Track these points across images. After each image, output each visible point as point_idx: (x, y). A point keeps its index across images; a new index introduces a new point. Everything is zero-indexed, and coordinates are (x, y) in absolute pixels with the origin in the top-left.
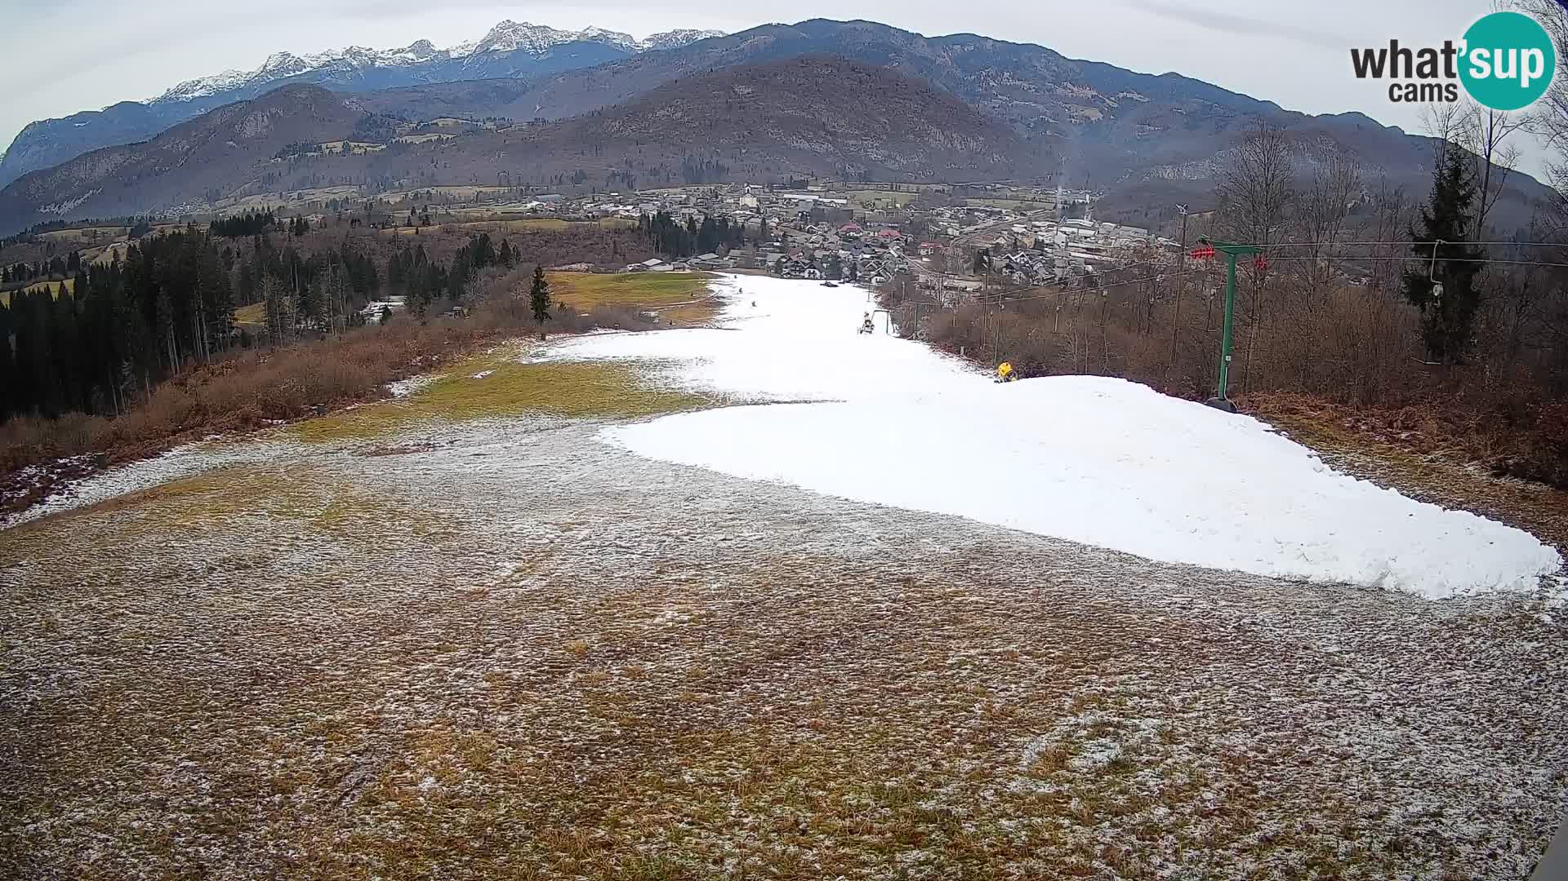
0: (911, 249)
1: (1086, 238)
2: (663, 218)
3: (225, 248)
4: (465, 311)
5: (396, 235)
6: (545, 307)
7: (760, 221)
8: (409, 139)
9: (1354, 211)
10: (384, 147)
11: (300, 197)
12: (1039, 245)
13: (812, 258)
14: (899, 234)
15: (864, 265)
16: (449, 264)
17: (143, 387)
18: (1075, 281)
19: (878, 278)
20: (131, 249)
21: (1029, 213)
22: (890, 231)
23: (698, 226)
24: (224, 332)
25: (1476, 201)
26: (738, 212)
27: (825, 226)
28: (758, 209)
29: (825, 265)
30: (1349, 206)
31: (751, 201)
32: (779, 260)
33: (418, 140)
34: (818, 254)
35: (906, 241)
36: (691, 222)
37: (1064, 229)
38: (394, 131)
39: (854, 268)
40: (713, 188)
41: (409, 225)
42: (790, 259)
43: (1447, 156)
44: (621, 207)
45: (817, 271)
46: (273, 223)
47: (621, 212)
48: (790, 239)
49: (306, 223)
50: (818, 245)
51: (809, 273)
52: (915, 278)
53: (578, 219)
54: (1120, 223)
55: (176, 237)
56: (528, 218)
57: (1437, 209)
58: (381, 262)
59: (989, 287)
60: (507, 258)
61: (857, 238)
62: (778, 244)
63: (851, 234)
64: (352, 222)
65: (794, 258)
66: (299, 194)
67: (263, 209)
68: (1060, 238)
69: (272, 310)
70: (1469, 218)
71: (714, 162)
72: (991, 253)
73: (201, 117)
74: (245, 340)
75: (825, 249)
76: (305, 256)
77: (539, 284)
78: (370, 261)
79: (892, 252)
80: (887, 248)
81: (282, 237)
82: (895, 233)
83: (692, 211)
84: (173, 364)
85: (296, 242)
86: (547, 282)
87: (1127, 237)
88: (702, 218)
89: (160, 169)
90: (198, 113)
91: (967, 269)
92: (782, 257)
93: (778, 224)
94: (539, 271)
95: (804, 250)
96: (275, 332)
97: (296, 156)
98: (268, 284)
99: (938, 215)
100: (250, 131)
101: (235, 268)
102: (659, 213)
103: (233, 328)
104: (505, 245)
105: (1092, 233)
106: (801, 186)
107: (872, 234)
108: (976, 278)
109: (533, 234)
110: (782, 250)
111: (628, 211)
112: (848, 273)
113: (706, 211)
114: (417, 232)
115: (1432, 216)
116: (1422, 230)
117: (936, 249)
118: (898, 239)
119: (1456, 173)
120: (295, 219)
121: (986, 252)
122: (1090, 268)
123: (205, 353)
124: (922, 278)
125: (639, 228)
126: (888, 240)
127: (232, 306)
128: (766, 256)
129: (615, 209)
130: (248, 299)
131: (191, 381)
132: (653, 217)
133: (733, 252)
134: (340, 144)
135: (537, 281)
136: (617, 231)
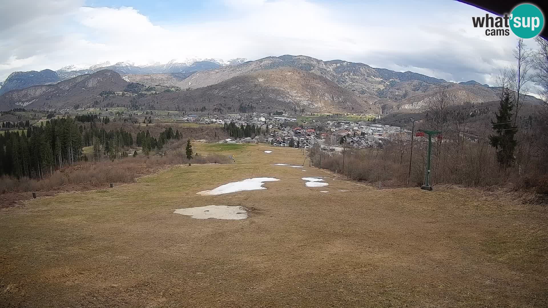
0: (318, 136)
1: (379, 131)
2: (233, 124)
3: (80, 125)
4: (163, 154)
5: (139, 126)
6: (191, 154)
7: (266, 126)
8: (145, 92)
9: (472, 116)
10: (137, 95)
11: (107, 110)
12: (363, 134)
13: (284, 139)
14: (314, 131)
15: (302, 142)
16: (157, 137)
17: (50, 172)
18: (375, 146)
19: (307, 146)
20: (48, 122)
21: (359, 123)
22: (311, 130)
23: (245, 128)
24: (78, 155)
25: (514, 108)
26: (258, 123)
27: (288, 128)
28: (265, 122)
29: (288, 142)
30: (470, 114)
31: (263, 119)
32: (272, 140)
33: (149, 93)
34: (286, 138)
35: (317, 133)
36: (242, 126)
37: (371, 128)
38: (140, 89)
39: (298, 143)
40: (250, 114)
41: (144, 123)
42: (276, 140)
43: (504, 93)
44: (218, 120)
45: (285, 144)
46: (97, 118)
47: (218, 122)
48: (276, 133)
49: (109, 119)
50: (286, 135)
51: (283, 144)
52: (320, 147)
53: (203, 124)
54: (391, 125)
55: (63, 120)
56: (186, 123)
57: (501, 112)
58: (134, 135)
59: (345, 149)
60: (178, 136)
61: (299, 132)
62: (272, 134)
63: (298, 131)
64: (124, 121)
65: (278, 139)
66: (107, 109)
67: (94, 113)
68: (370, 132)
69: (96, 149)
70: (512, 115)
71: (250, 105)
72: (346, 137)
73: (74, 78)
74: (86, 159)
75: (289, 136)
76: (108, 131)
77: (189, 146)
78: (130, 134)
79: (312, 137)
80: (310, 136)
81: (100, 124)
82: (313, 131)
83: (242, 122)
84: (60, 164)
85: (105, 126)
86: (192, 145)
87: (393, 130)
88: (246, 124)
89: (59, 95)
90: (72, 77)
91: (338, 143)
92: (274, 139)
93: (272, 127)
94: (189, 141)
95: (281, 136)
96: (96, 156)
97: (106, 95)
98: (95, 139)
99: (328, 124)
100: (90, 85)
101: (84, 133)
102: (231, 123)
103: (82, 154)
104: (177, 131)
105: (381, 129)
106: (280, 114)
107: (305, 131)
108: (340, 146)
109: (188, 128)
110: (273, 136)
111: (220, 121)
112: (296, 145)
113: (248, 122)
114: (147, 125)
115: (499, 115)
116: (496, 120)
117: (327, 136)
118: (314, 133)
119: (507, 99)
120: (105, 118)
121: (345, 137)
122: (380, 141)
123: (72, 161)
124: (322, 146)
125: (224, 128)
126: (311, 133)
127: (81, 146)
128: (268, 138)
129: (216, 121)
130: (88, 144)
131: (67, 171)
132: (229, 124)
133: (257, 137)
134: (121, 93)
135: (188, 146)
136: (216, 129)
